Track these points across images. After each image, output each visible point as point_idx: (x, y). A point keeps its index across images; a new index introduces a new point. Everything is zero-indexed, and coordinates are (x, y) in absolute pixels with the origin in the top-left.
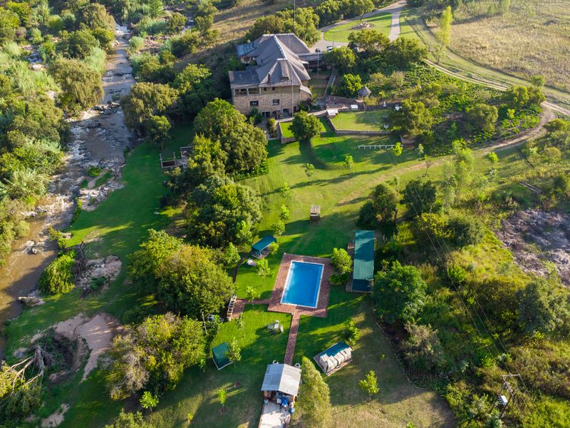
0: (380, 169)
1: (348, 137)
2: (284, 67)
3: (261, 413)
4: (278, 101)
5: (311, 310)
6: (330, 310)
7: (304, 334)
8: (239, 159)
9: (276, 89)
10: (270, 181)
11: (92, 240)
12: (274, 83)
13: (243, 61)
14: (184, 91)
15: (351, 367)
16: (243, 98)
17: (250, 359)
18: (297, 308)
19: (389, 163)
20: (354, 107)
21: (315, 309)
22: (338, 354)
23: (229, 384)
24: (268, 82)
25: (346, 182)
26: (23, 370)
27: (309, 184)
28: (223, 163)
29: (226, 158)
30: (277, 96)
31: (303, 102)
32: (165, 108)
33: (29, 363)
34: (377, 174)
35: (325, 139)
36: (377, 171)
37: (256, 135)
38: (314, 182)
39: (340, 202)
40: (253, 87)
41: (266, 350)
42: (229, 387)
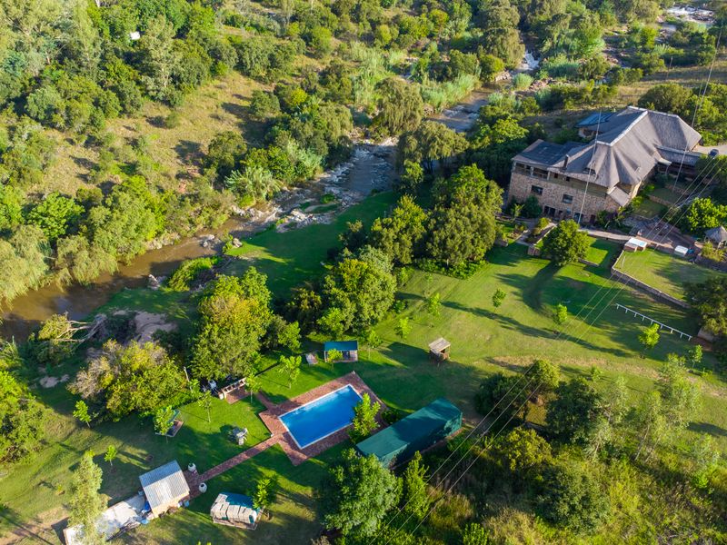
0: (611, 351)
1: (623, 287)
2: (599, 155)
3: (125, 499)
4: (571, 199)
5: (294, 446)
6: (311, 462)
7: (253, 464)
8: (433, 245)
9: (571, 182)
10: (455, 289)
11: (247, 258)
12: (570, 172)
13: (581, 133)
14: (475, 147)
15: (243, 535)
16: (524, 178)
17: (186, 446)
18: (286, 435)
19: (633, 350)
20: (682, 250)
21: (298, 449)
22: (237, 507)
23: (144, 452)
24: (563, 169)
25: (541, 340)
26: (77, 329)
27: (491, 316)
28: (412, 240)
29: (419, 236)
30: (571, 192)
31: (605, 213)
32: (438, 158)
33: (85, 327)
34: (596, 353)
35: (587, 274)
36: (603, 350)
37: (482, 226)
38: (501, 317)
39: (496, 359)
40: (541, 168)
41: (208, 449)
42: (142, 454)
